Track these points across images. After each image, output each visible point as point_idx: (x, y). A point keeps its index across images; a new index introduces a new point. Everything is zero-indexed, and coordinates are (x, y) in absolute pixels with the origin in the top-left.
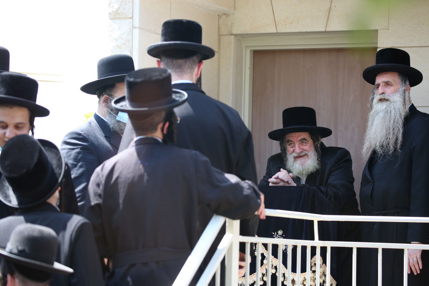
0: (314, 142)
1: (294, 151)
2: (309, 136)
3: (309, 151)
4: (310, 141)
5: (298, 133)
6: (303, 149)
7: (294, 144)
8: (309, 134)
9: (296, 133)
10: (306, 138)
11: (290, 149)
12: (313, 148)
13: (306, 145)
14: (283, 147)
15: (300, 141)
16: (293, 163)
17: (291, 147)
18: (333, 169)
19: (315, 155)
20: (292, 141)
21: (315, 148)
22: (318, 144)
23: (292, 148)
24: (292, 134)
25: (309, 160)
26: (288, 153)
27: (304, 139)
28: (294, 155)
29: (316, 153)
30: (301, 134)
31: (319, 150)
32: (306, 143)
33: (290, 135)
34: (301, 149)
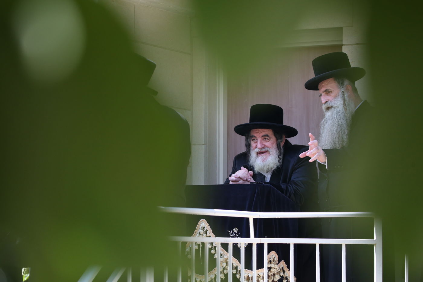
0: (277, 140)
1: (256, 147)
2: (272, 133)
3: (271, 147)
4: (273, 139)
5: (261, 129)
6: (265, 145)
7: (257, 139)
8: (273, 131)
9: (260, 129)
10: (269, 135)
11: (253, 144)
12: (275, 146)
13: (268, 142)
14: (248, 142)
15: (262, 136)
16: (256, 159)
17: (254, 142)
18: (295, 167)
19: (276, 152)
20: (255, 137)
21: (277, 145)
22: (282, 142)
23: (255, 144)
24: (256, 130)
25: (271, 157)
26: (252, 149)
27: (267, 136)
28: (257, 150)
29: (278, 150)
30: (264, 130)
31: (282, 148)
32: (268, 139)
33: (254, 131)
34: (263, 144)
